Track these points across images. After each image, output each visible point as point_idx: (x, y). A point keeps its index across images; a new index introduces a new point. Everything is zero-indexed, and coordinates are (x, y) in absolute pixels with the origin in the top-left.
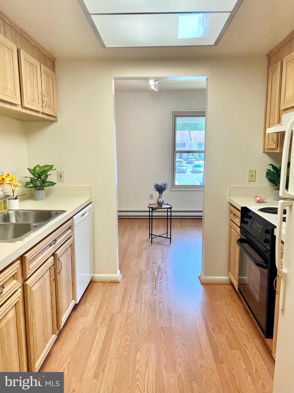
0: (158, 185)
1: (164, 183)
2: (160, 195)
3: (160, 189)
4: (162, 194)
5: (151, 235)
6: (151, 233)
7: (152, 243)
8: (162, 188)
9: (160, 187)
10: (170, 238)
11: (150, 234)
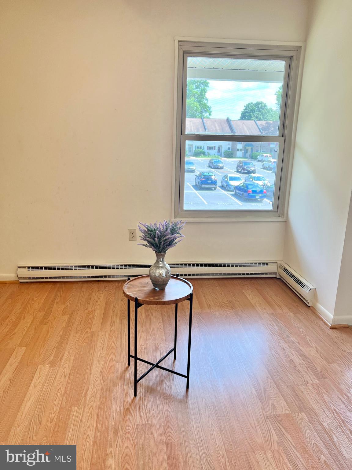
0: (151, 231)
1: (171, 224)
2: (158, 259)
3: (160, 243)
4: (164, 255)
5: (132, 360)
6: (132, 353)
7: (135, 395)
8: (166, 240)
9: (160, 238)
10: (186, 375)
11: (130, 356)
